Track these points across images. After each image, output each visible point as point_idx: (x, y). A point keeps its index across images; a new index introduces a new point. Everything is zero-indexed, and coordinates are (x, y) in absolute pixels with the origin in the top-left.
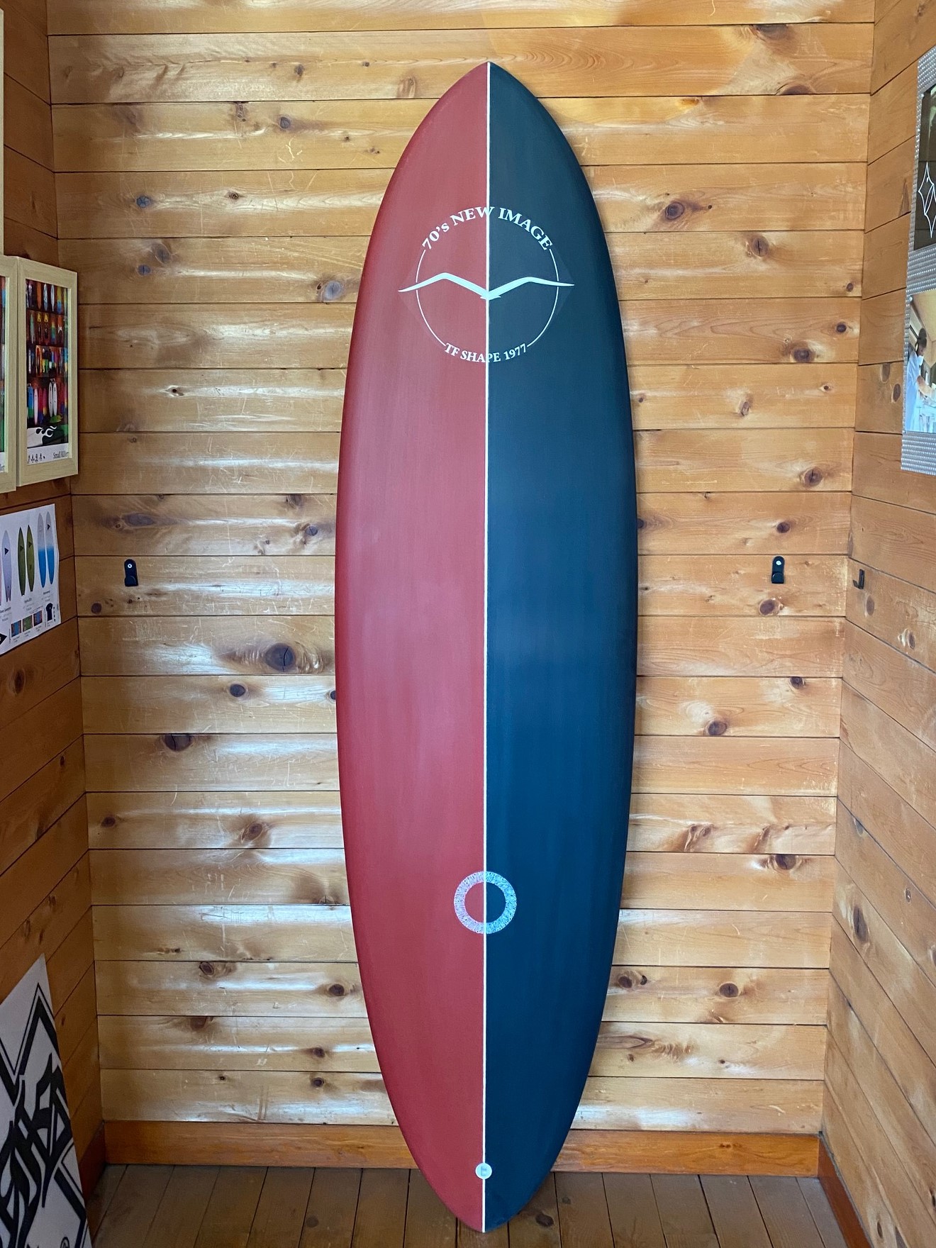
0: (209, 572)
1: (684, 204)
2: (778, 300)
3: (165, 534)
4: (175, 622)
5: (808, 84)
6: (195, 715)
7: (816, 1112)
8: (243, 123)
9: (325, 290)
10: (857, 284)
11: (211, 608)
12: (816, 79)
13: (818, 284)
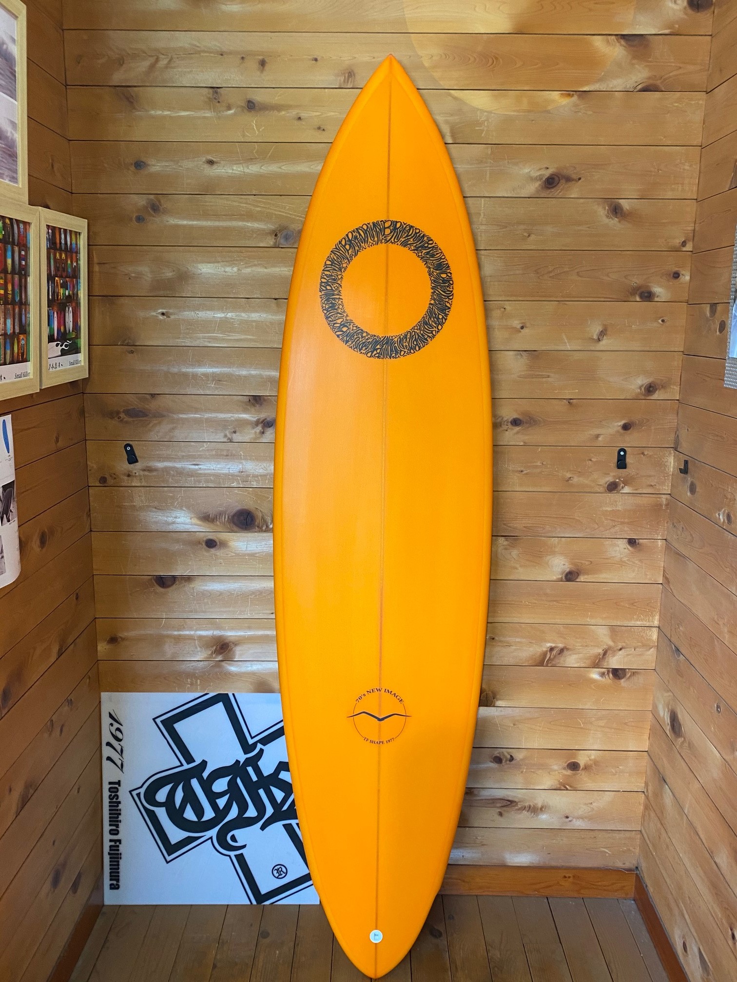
0: (189, 454)
1: (559, 176)
2: (629, 252)
3: (156, 424)
4: (163, 492)
5: (658, 82)
6: (179, 561)
7: (634, 853)
8: (218, 104)
9: (280, 238)
10: (689, 241)
11: (191, 481)
12: (665, 80)
13: (660, 241)
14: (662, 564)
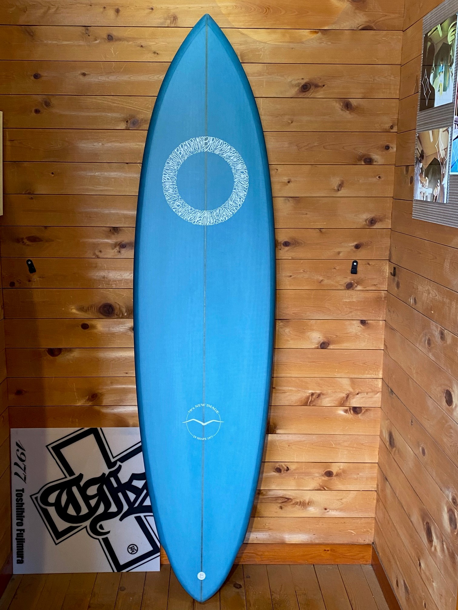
1: (310, 84)
2: (357, 133)
3: (47, 247)
4: (53, 292)
5: (372, 25)
6: (63, 339)
7: (371, 533)
8: (89, 37)
9: (130, 123)
10: (395, 125)
11: (71, 284)
12: (376, 23)
13: (376, 125)
14: (383, 337)
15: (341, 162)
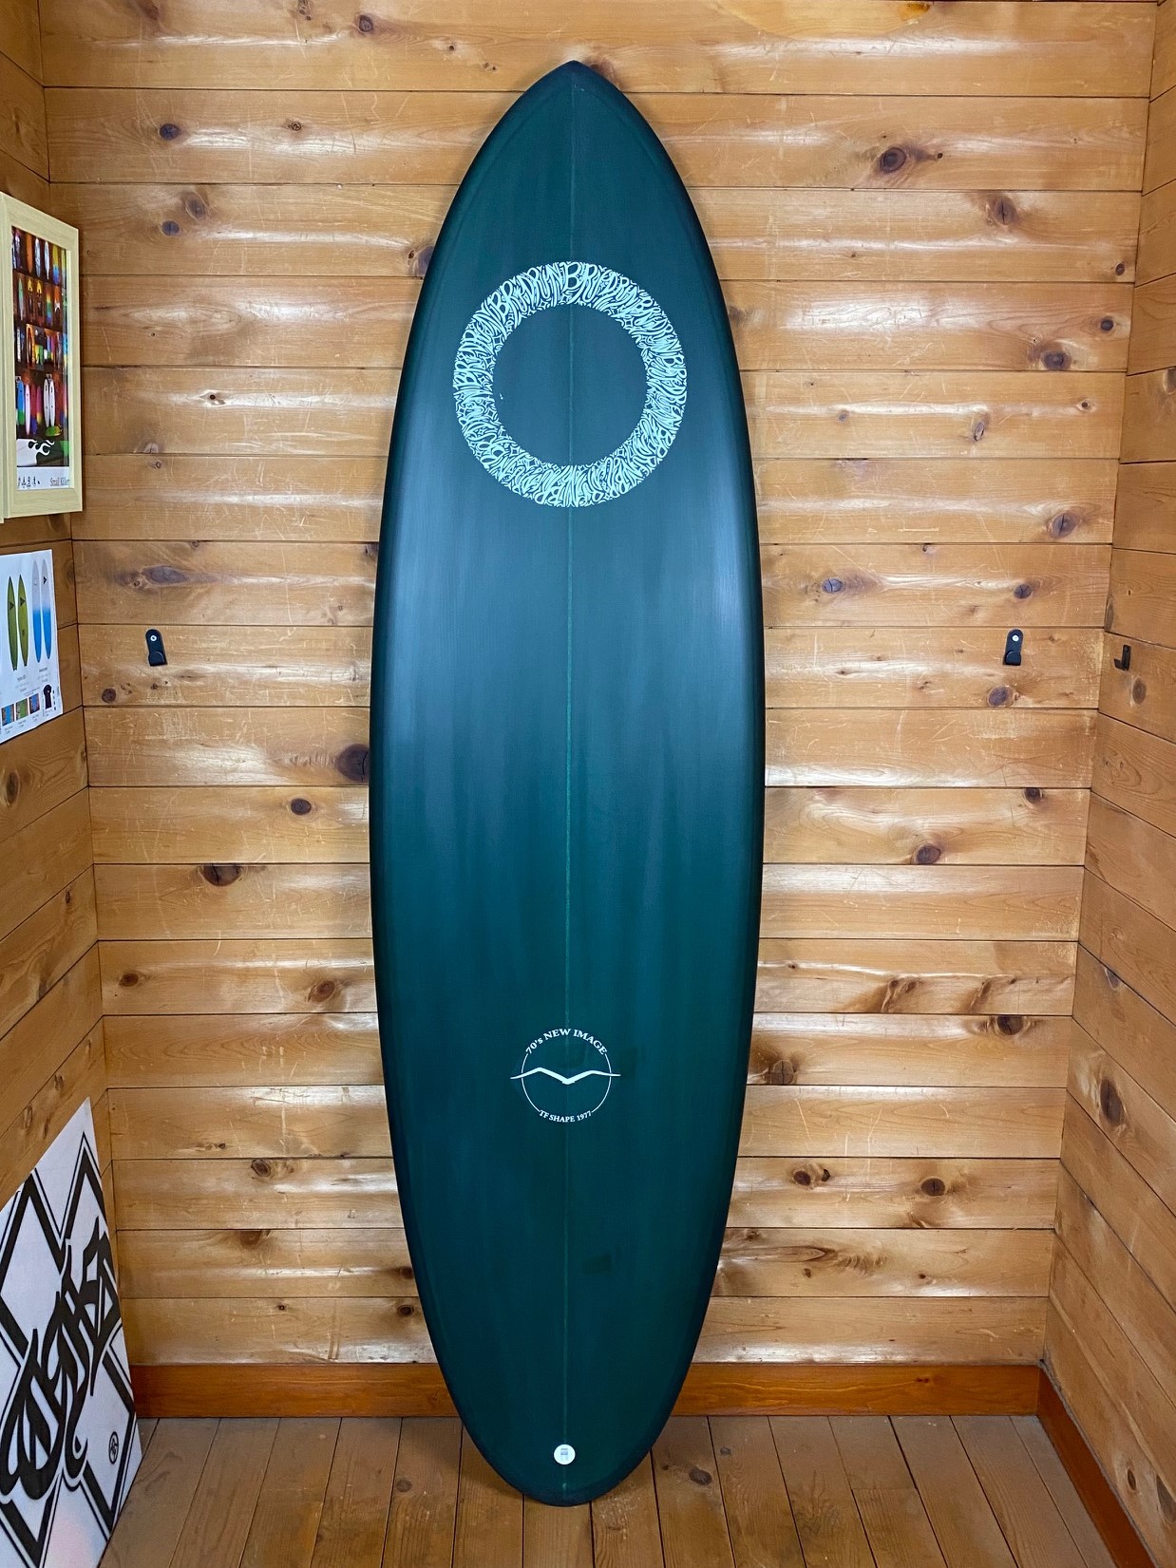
0: (263, 647)
1: (905, 151)
2: (1025, 285)
3: (200, 596)
4: (217, 715)
6: (245, 839)
7: (1038, 1336)
8: (306, 22)
9: (419, 259)
10: (1129, 265)
11: (264, 697)
13: (1078, 264)
14: (1084, 832)
15: (984, 365)
